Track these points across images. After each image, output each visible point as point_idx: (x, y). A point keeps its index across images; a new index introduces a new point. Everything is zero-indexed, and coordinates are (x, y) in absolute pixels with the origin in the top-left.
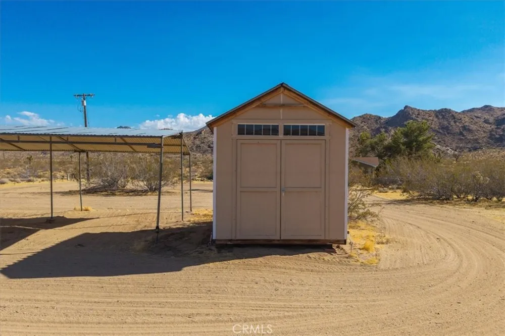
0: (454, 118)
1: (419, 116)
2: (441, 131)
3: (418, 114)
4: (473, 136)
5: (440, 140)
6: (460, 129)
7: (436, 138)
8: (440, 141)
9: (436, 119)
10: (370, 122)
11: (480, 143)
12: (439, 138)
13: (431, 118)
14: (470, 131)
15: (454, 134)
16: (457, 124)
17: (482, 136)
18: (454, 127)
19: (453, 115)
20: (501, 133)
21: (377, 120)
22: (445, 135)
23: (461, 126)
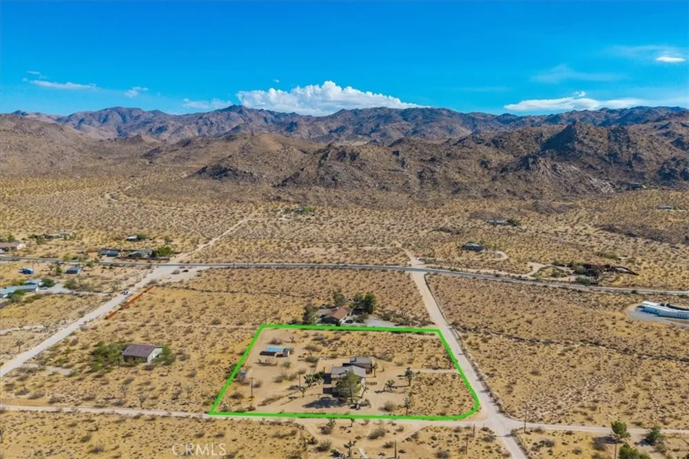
0: (629, 141)
1: (587, 136)
2: (607, 159)
3: (587, 134)
4: (641, 169)
5: (603, 170)
6: (630, 157)
7: (599, 167)
8: (602, 173)
9: (606, 142)
10: (528, 139)
11: (645, 178)
12: (602, 168)
13: (601, 140)
14: (640, 160)
15: (620, 164)
16: (630, 149)
17: (651, 168)
18: (624, 154)
19: (628, 137)
20: (673, 168)
21: (538, 138)
22: (610, 164)
23: (633, 152)
